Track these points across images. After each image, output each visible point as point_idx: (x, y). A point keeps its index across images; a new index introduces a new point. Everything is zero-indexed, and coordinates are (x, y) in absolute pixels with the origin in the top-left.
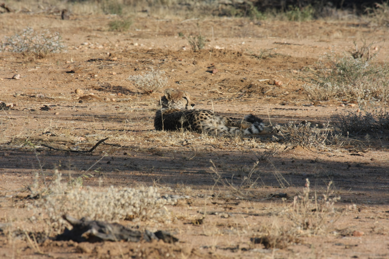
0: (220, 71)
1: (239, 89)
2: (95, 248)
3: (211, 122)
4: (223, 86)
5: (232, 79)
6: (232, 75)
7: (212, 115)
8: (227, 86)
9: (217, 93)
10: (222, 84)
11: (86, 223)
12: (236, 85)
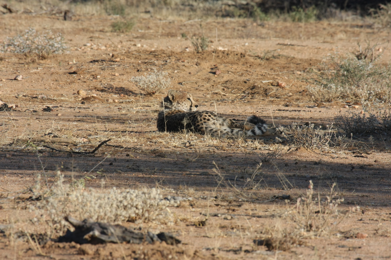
0: (223, 72)
1: (242, 90)
2: (97, 250)
3: (214, 124)
4: (226, 87)
5: (235, 80)
6: (235, 76)
7: (215, 116)
8: (230, 87)
9: (220, 94)
10: (225, 85)
11: (88, 225)
12: (239, 87)
